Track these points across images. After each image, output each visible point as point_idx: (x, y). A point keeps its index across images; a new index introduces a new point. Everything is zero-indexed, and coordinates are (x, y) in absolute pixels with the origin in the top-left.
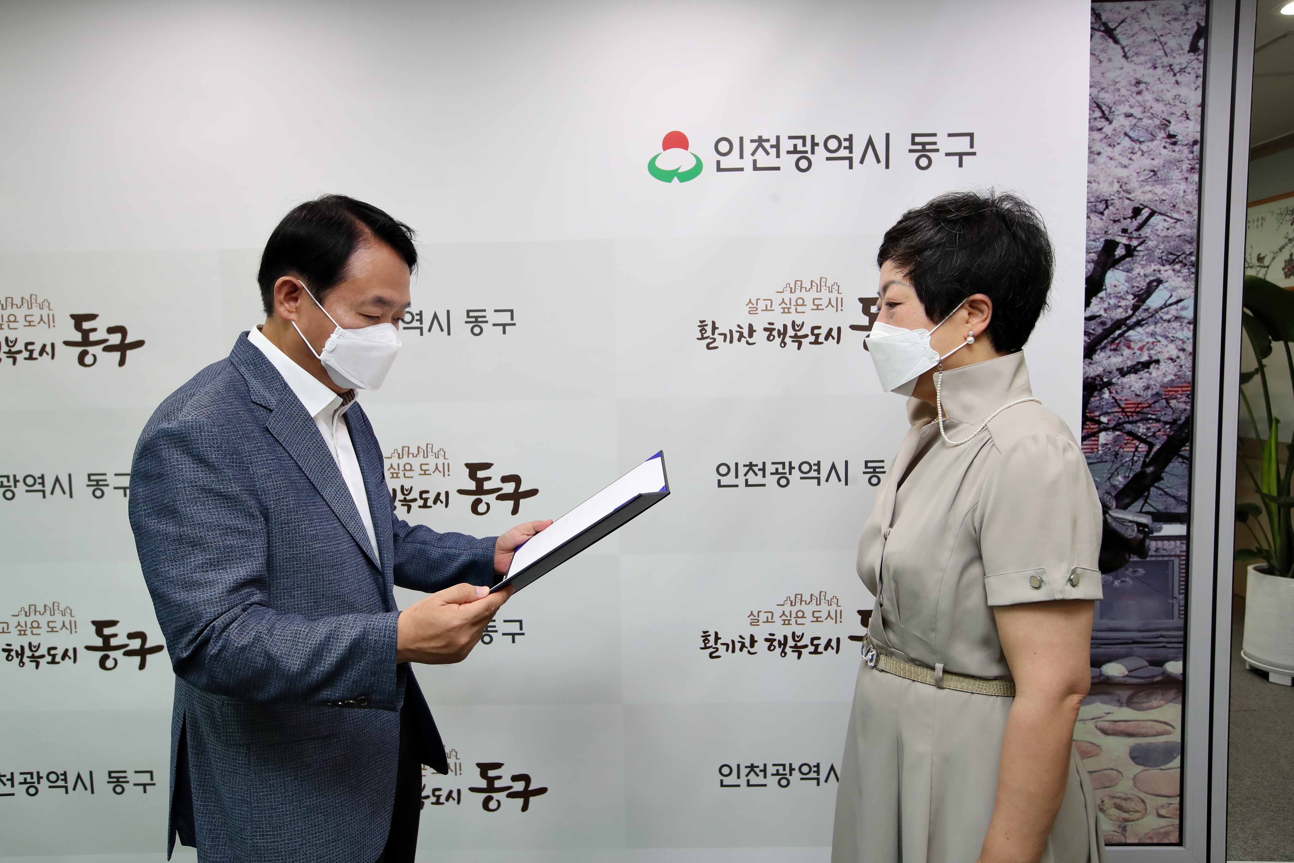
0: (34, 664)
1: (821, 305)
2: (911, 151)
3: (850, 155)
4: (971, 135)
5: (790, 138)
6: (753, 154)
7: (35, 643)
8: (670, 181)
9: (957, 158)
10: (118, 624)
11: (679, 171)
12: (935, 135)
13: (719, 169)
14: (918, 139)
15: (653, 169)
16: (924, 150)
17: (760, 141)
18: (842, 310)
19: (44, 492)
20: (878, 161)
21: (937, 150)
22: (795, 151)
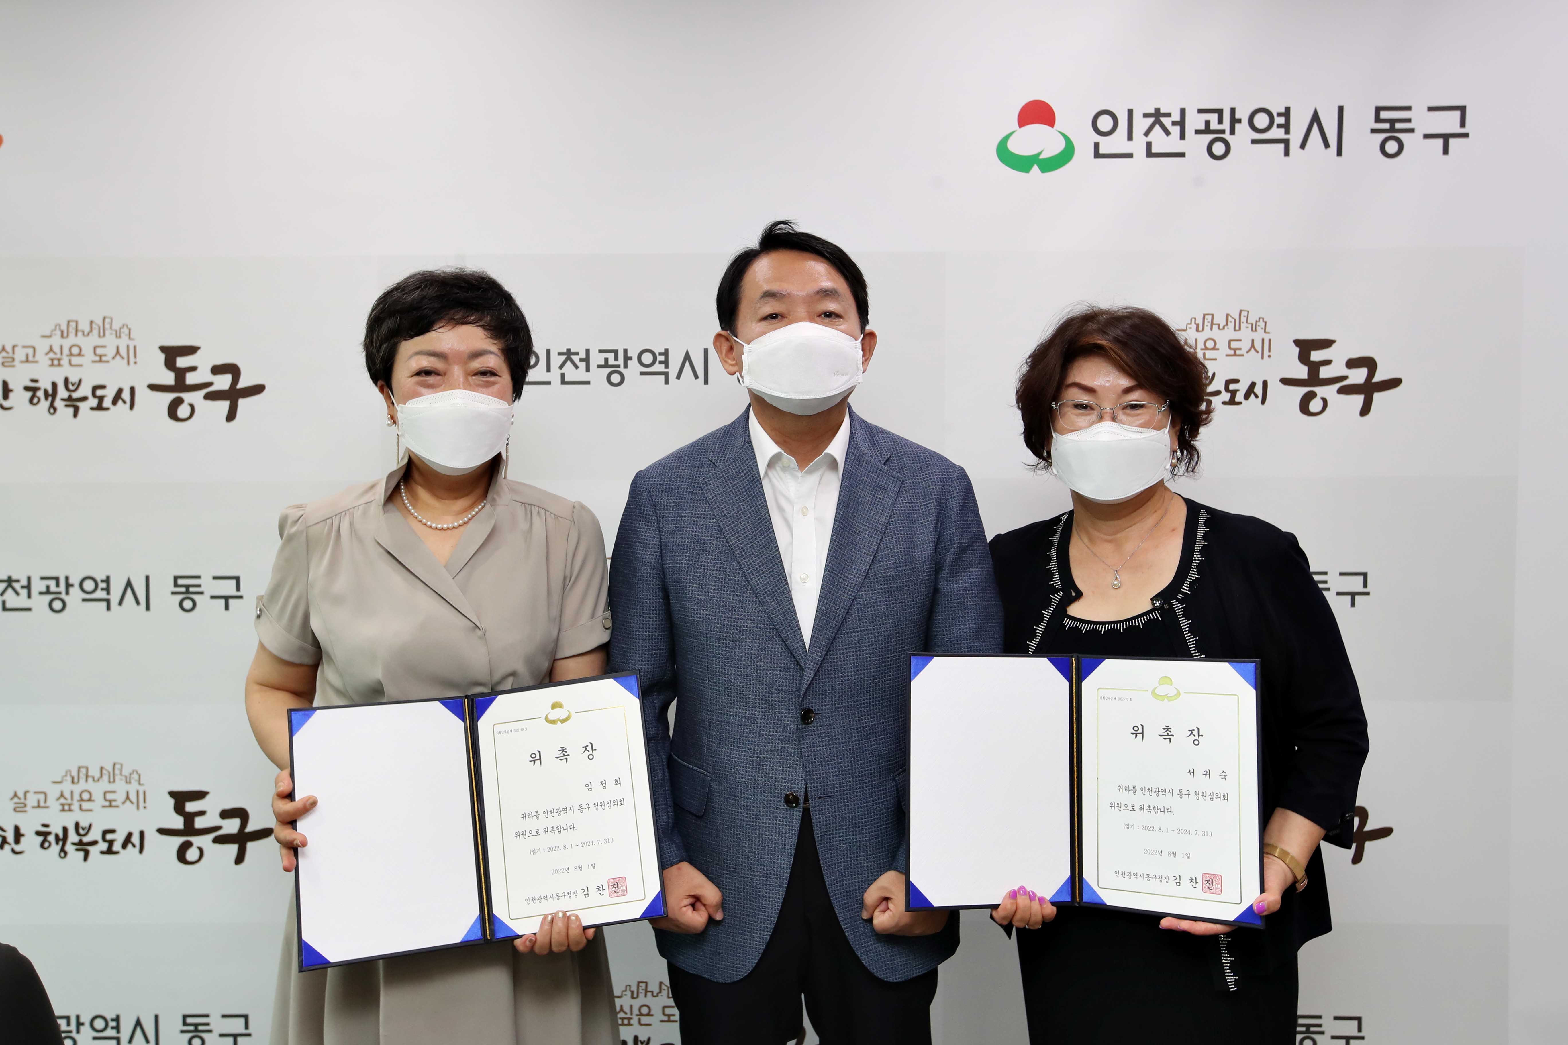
0: (82, 854)
1: (1240, 349)
2: (1374, 131)
3: (1286, 137)
4: (1462, 109)
5: (1200, 111)
6: (1147, 134)
7: (84, 824)
8: (1027, 170)
9: (1440, 141)
10: (208, 797)
11: (1041, 157)
12: (1409, 108)
13: (1097, 155)
14: (1384, 115)
15: (1004, 154)
16: (1392, 129)
17: (1157, 116)
18: (1269, 356)
19: (108, 601)
20: (1327, 145)
21: (1412, 131)
22: (1207, 130)
